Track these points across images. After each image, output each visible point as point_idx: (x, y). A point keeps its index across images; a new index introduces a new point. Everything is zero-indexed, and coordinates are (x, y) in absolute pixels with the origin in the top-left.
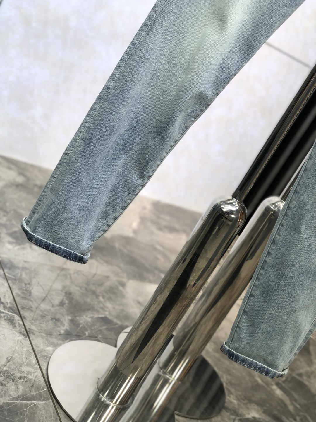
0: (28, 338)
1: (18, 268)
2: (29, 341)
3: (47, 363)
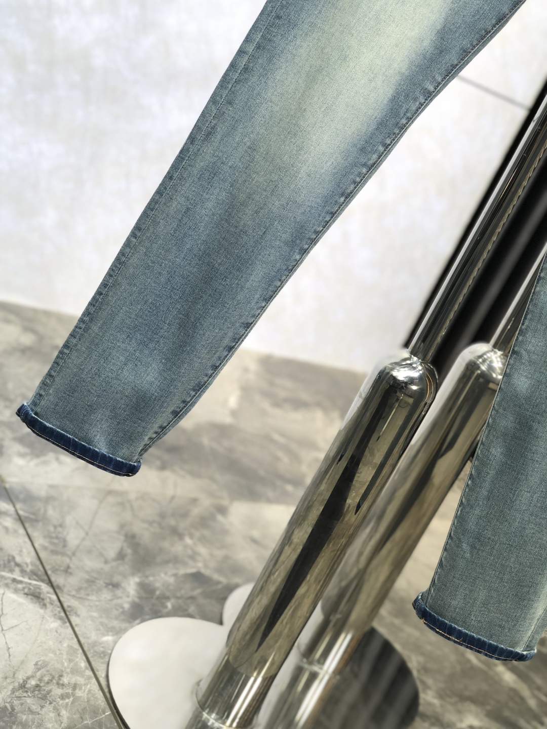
0: (68, 624)
1: (39, 499)
2: (70, 628)
3: (105, 666)
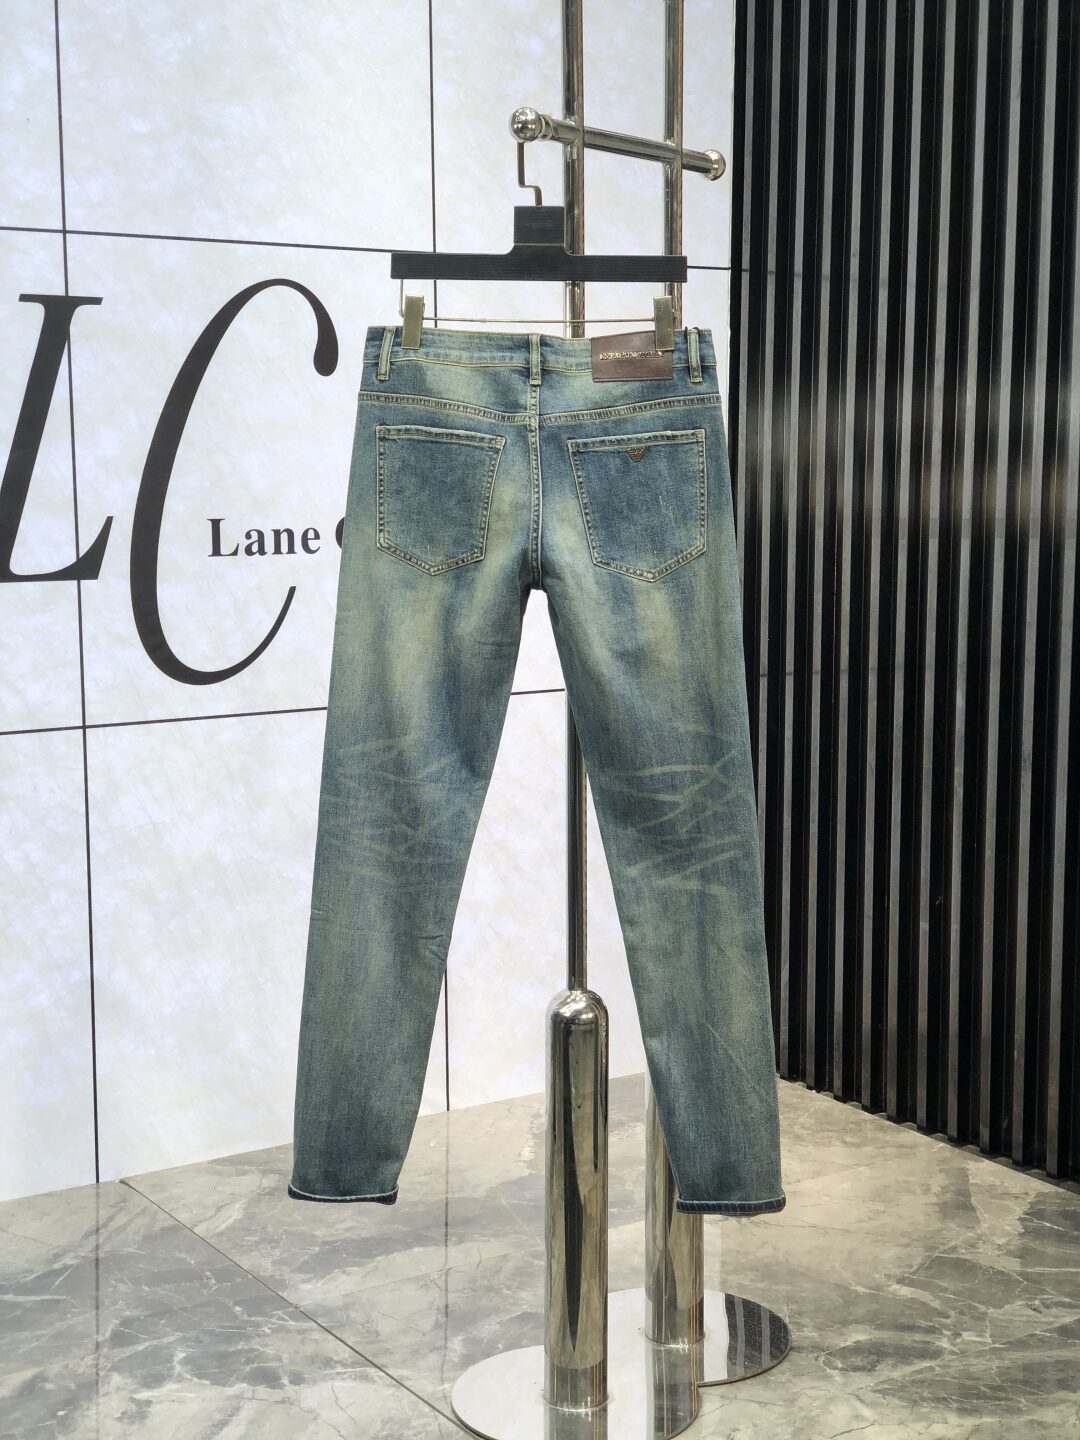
1: (337, 1309)
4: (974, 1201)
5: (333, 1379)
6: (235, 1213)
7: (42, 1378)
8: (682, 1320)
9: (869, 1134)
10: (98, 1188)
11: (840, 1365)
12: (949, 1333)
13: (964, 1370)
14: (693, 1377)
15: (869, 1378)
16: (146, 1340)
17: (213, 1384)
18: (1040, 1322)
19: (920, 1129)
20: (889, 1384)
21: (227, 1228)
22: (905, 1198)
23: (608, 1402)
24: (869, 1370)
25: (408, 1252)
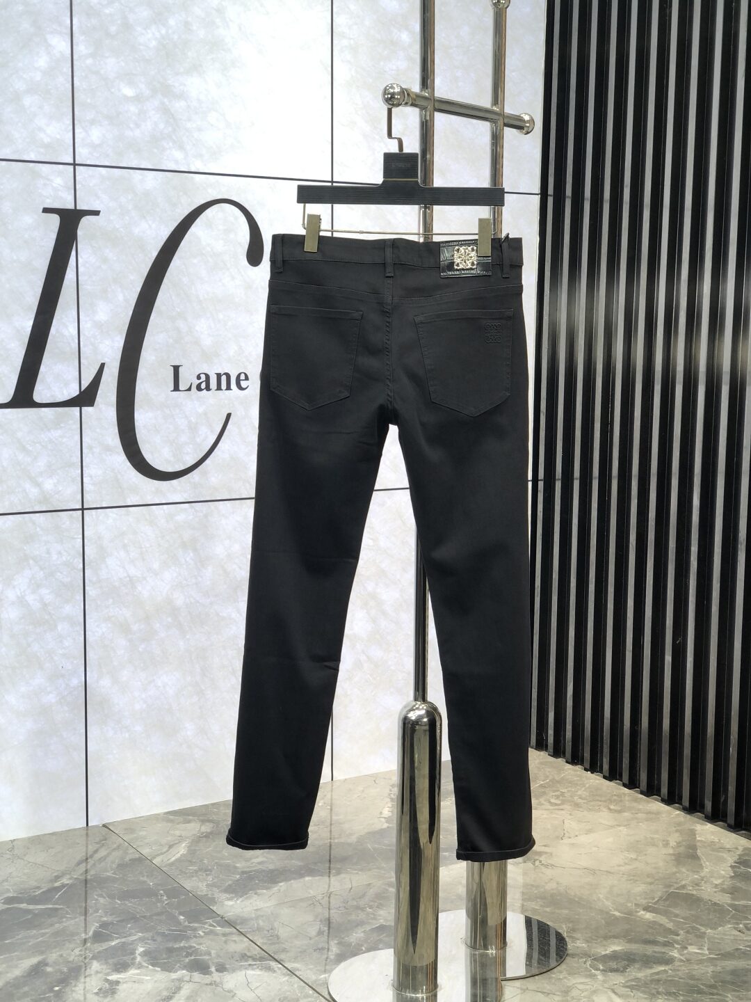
0: (294, 976)
3: (326, 989)
4: (699, 852)
5: (246, 969)
6: (182, 850)
7: (43, 963)
8: (491, 934)
9: (627, 804)
10: (87, 830)
11: (601, 968)
12: (679, 946)
13: (689, 973)
14: (498, 975)
15: (622, 977)
16: (117, 938)
17: (162, 970)
18: (743, 940)
19: (663, 801)
20: (635, 982)
21: (176, 860)
22: (651, 850)
23: (438, 990)
24: (622, 972)
25: (302, 880)
